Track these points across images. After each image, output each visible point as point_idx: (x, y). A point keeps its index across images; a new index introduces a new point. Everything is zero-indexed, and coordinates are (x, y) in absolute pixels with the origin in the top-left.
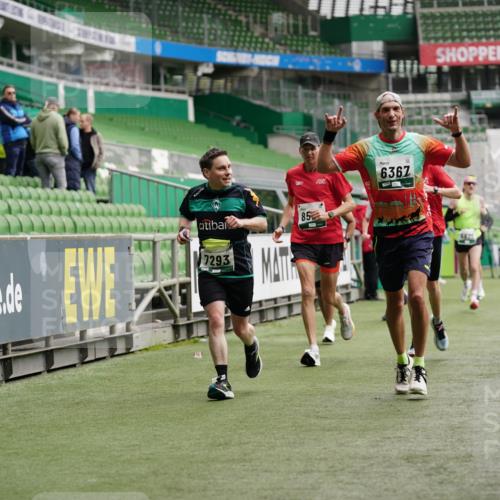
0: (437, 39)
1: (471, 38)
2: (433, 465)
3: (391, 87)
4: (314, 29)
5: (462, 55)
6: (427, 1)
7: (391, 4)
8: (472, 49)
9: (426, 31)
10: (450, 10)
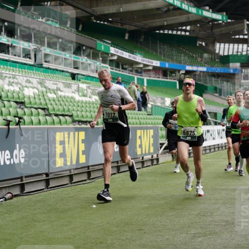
3: (243, 78)
4: (218, 59)
7: (243, 51)
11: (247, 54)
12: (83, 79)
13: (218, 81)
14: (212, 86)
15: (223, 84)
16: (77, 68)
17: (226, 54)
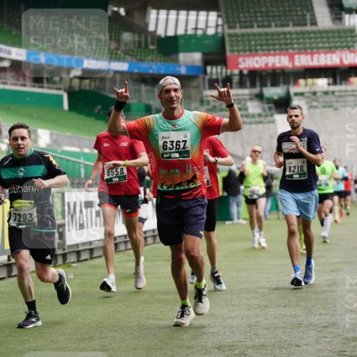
0: (239, 51)
1: (263, 50)
2: (237, 352)
3: (207, 85)
4: (153, 44)
5: (257, 62)
6: (232, 24)
7: (207, 27)
8: (264, 58)
9: (231, 46)
10: (249, 31)
11: (217, 33)
13: (153, 92)
14: (140, 102)
17: (171, 33)
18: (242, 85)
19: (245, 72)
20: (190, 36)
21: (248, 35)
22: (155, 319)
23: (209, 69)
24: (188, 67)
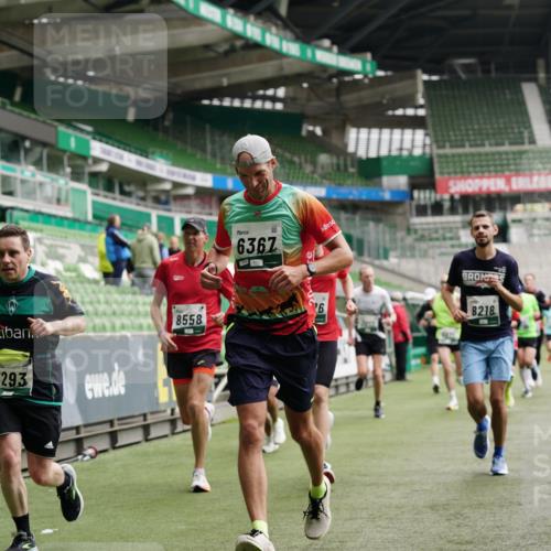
0: (449, 173)
1: (476, 172)
2: (452, 512)
3: (414, 212)
4: (353, 166)
5: (470, 185)
6: (441, 144)
7: (413, 147)
8: (477, 181)
9: (441, 167)
10: (460, 151)
11: (424, 154)
12: (24, 219)
13: (354, 220)
15: (366, 228)
16: (10, 193)
17: (373, 154)
18: (453, 211)
19: (457, 197)
20: (395, 157)
21: (460, 155)
22: (359, 475)
23: (416, 194)
24: (393, 192)
